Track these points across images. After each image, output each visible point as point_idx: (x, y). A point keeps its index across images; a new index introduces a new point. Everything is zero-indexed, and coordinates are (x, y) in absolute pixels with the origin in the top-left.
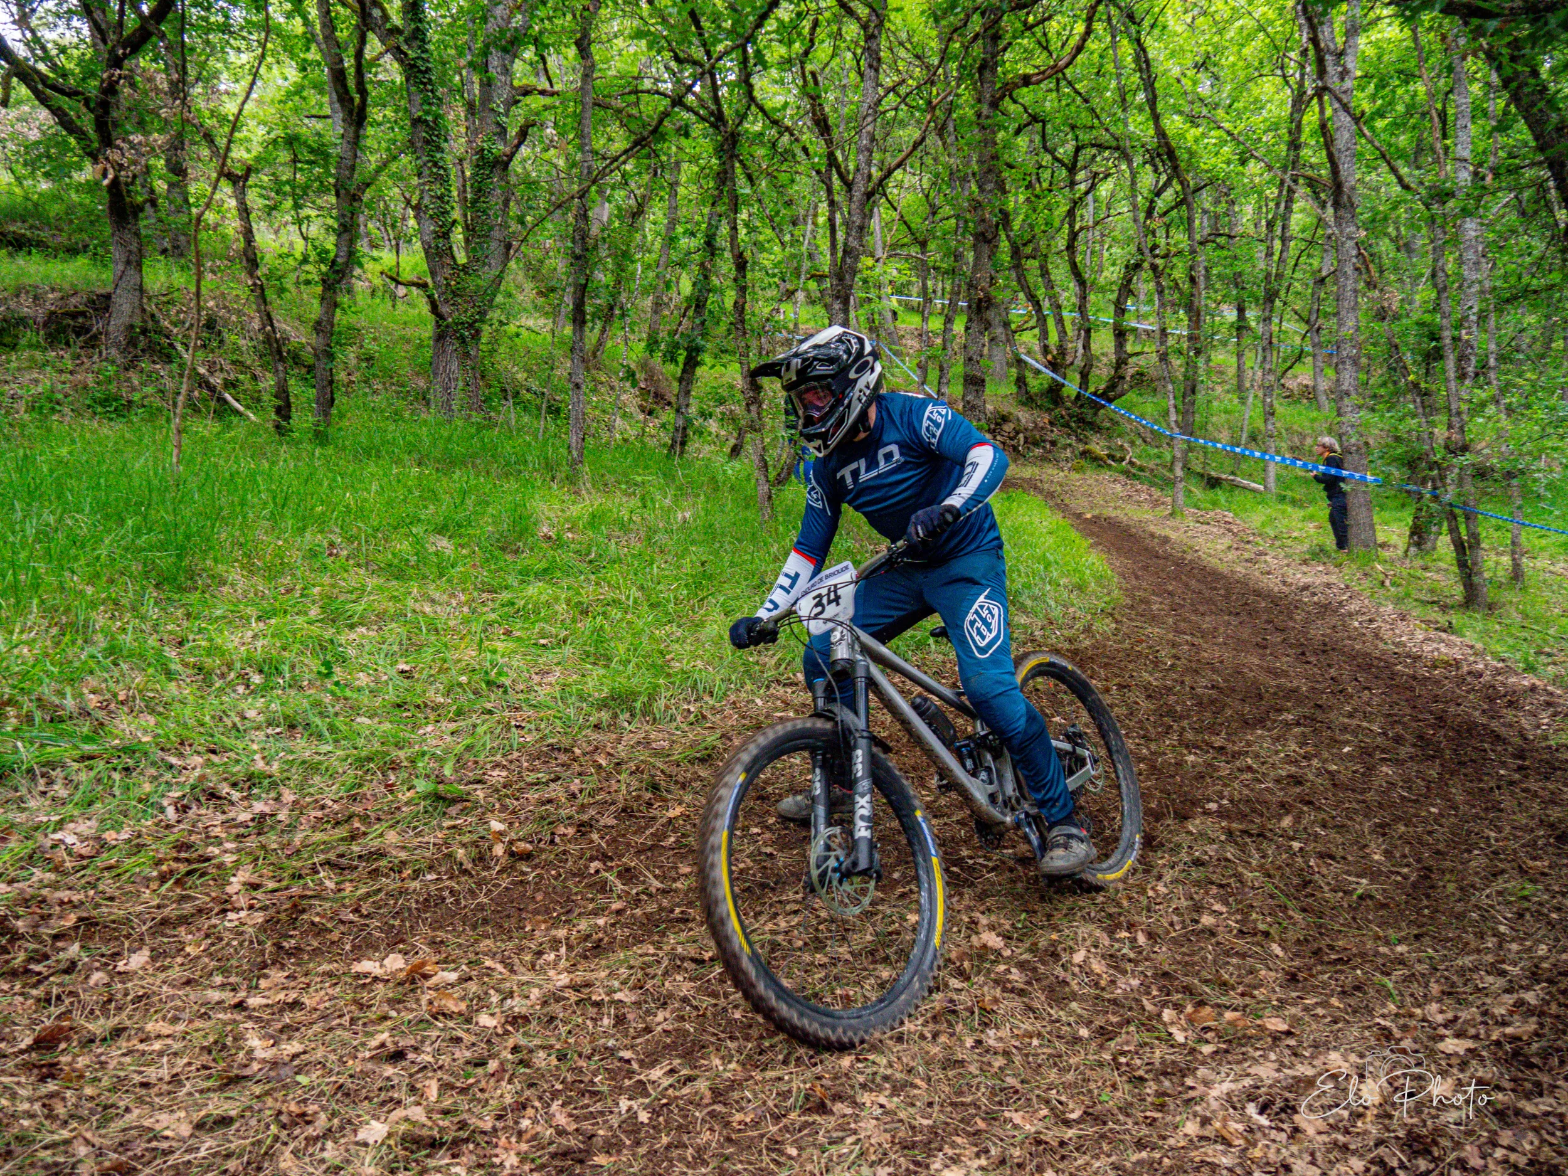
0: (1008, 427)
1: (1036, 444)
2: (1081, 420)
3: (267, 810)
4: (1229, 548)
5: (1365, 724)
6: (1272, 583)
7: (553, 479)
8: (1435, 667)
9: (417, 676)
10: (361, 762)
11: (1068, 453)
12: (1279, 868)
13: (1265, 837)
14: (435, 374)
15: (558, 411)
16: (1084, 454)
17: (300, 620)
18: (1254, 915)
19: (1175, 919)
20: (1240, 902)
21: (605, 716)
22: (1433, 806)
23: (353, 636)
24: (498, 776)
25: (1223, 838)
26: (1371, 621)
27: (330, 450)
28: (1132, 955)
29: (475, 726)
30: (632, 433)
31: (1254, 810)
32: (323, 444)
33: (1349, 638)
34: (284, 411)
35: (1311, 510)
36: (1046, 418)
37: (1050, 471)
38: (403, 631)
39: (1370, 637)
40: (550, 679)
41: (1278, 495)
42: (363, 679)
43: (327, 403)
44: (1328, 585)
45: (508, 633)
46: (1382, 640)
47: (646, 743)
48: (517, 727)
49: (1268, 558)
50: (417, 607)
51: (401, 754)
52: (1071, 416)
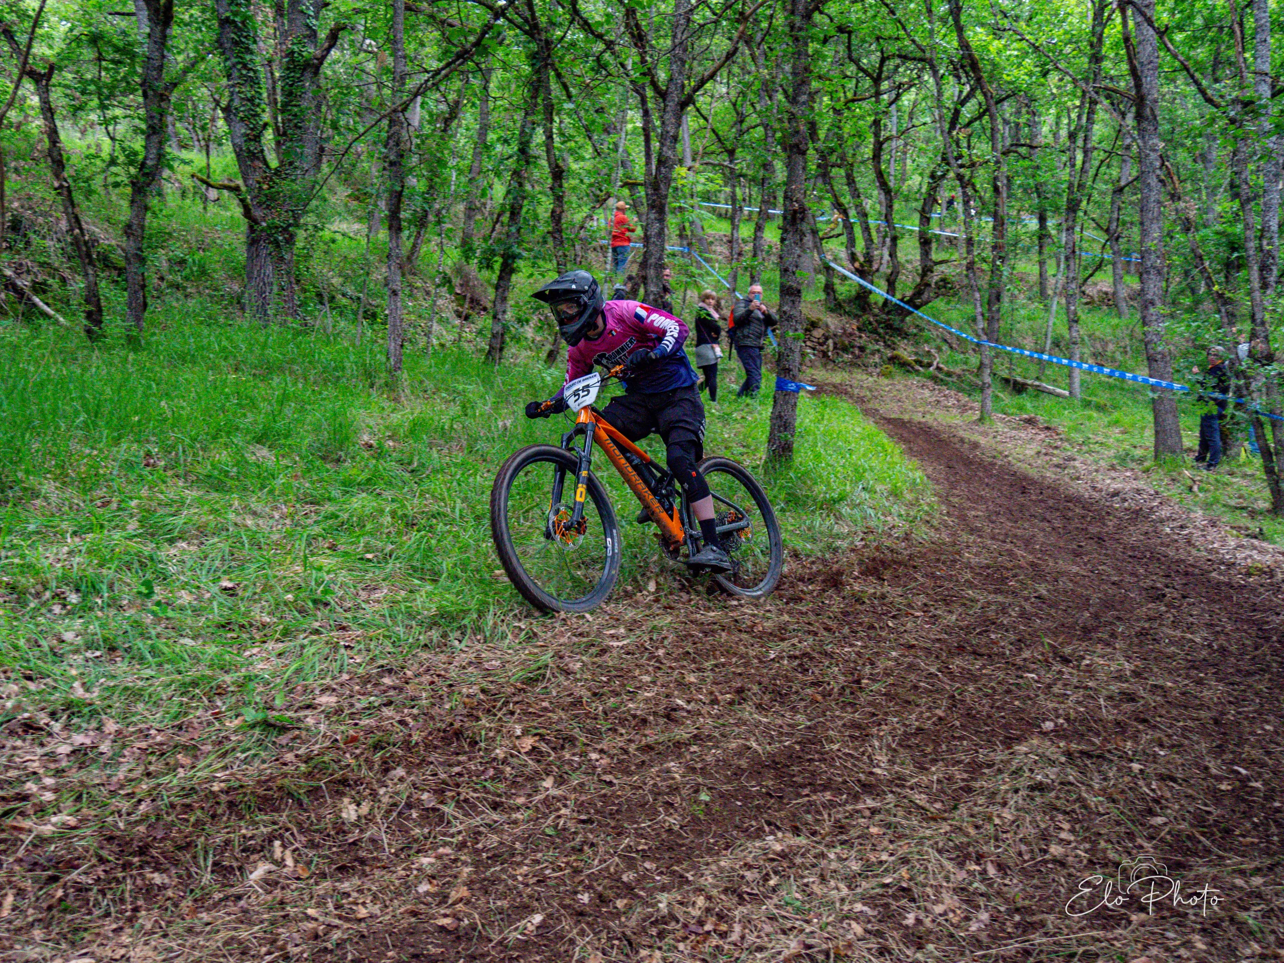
0: (818, 333)
1: (845, 349)
2: (889, 326)
3: (88, 741)
4: (1039, 453)
5: (1190, 636)
6: (1081, 488)
7: (372, 386)
8: (1249, 574)
9: (240, 593)
10: (186, 688)
11: (877, 359)
12: (1123, 792)
13: (1104, 758)
14: (250, 278)
15: (374, 316)
16: (893, 359)
17: (117, 535)
18: (1103, 844)
19: (1023, 848)
20: (1087, 829)
21: (435, 634)
22: (1268, 722)
23: (173, 551)
24: (328, 700)
25: (1063, 759)
26: (1182, 527)
27: (143, 356)
28: (983, 888)
29: (303, 647)
30: (448, 337)
31: (1090, 729)
32: (135, 350)
33: (1162, 544)
34: (95, 316)
35: (1116, 415)
36: (855, 324)
37: (859, 376)
38: (225, 546)
39: (1182, 543)
40: (377, 595)
41: (1083, 400)
42: (185, 598)
43: (139, 307)
44: (1138, 491)
45: (333, 547)
46: (1195, 546)
47: (478, 662)
48: (346, 647)
49: (1077, 464)
50: (239, 520)
51: (228, 678)
52: (879, 323)
